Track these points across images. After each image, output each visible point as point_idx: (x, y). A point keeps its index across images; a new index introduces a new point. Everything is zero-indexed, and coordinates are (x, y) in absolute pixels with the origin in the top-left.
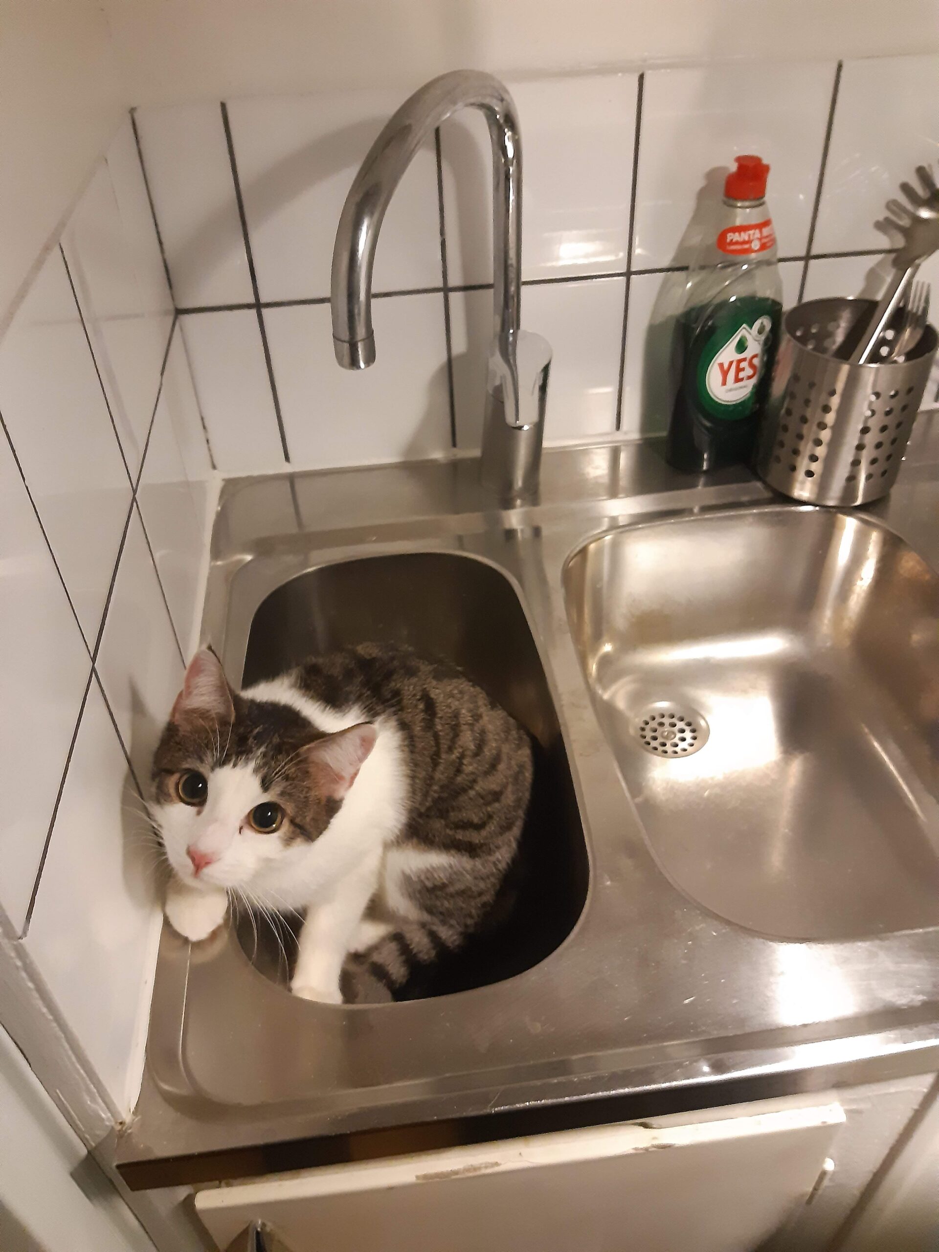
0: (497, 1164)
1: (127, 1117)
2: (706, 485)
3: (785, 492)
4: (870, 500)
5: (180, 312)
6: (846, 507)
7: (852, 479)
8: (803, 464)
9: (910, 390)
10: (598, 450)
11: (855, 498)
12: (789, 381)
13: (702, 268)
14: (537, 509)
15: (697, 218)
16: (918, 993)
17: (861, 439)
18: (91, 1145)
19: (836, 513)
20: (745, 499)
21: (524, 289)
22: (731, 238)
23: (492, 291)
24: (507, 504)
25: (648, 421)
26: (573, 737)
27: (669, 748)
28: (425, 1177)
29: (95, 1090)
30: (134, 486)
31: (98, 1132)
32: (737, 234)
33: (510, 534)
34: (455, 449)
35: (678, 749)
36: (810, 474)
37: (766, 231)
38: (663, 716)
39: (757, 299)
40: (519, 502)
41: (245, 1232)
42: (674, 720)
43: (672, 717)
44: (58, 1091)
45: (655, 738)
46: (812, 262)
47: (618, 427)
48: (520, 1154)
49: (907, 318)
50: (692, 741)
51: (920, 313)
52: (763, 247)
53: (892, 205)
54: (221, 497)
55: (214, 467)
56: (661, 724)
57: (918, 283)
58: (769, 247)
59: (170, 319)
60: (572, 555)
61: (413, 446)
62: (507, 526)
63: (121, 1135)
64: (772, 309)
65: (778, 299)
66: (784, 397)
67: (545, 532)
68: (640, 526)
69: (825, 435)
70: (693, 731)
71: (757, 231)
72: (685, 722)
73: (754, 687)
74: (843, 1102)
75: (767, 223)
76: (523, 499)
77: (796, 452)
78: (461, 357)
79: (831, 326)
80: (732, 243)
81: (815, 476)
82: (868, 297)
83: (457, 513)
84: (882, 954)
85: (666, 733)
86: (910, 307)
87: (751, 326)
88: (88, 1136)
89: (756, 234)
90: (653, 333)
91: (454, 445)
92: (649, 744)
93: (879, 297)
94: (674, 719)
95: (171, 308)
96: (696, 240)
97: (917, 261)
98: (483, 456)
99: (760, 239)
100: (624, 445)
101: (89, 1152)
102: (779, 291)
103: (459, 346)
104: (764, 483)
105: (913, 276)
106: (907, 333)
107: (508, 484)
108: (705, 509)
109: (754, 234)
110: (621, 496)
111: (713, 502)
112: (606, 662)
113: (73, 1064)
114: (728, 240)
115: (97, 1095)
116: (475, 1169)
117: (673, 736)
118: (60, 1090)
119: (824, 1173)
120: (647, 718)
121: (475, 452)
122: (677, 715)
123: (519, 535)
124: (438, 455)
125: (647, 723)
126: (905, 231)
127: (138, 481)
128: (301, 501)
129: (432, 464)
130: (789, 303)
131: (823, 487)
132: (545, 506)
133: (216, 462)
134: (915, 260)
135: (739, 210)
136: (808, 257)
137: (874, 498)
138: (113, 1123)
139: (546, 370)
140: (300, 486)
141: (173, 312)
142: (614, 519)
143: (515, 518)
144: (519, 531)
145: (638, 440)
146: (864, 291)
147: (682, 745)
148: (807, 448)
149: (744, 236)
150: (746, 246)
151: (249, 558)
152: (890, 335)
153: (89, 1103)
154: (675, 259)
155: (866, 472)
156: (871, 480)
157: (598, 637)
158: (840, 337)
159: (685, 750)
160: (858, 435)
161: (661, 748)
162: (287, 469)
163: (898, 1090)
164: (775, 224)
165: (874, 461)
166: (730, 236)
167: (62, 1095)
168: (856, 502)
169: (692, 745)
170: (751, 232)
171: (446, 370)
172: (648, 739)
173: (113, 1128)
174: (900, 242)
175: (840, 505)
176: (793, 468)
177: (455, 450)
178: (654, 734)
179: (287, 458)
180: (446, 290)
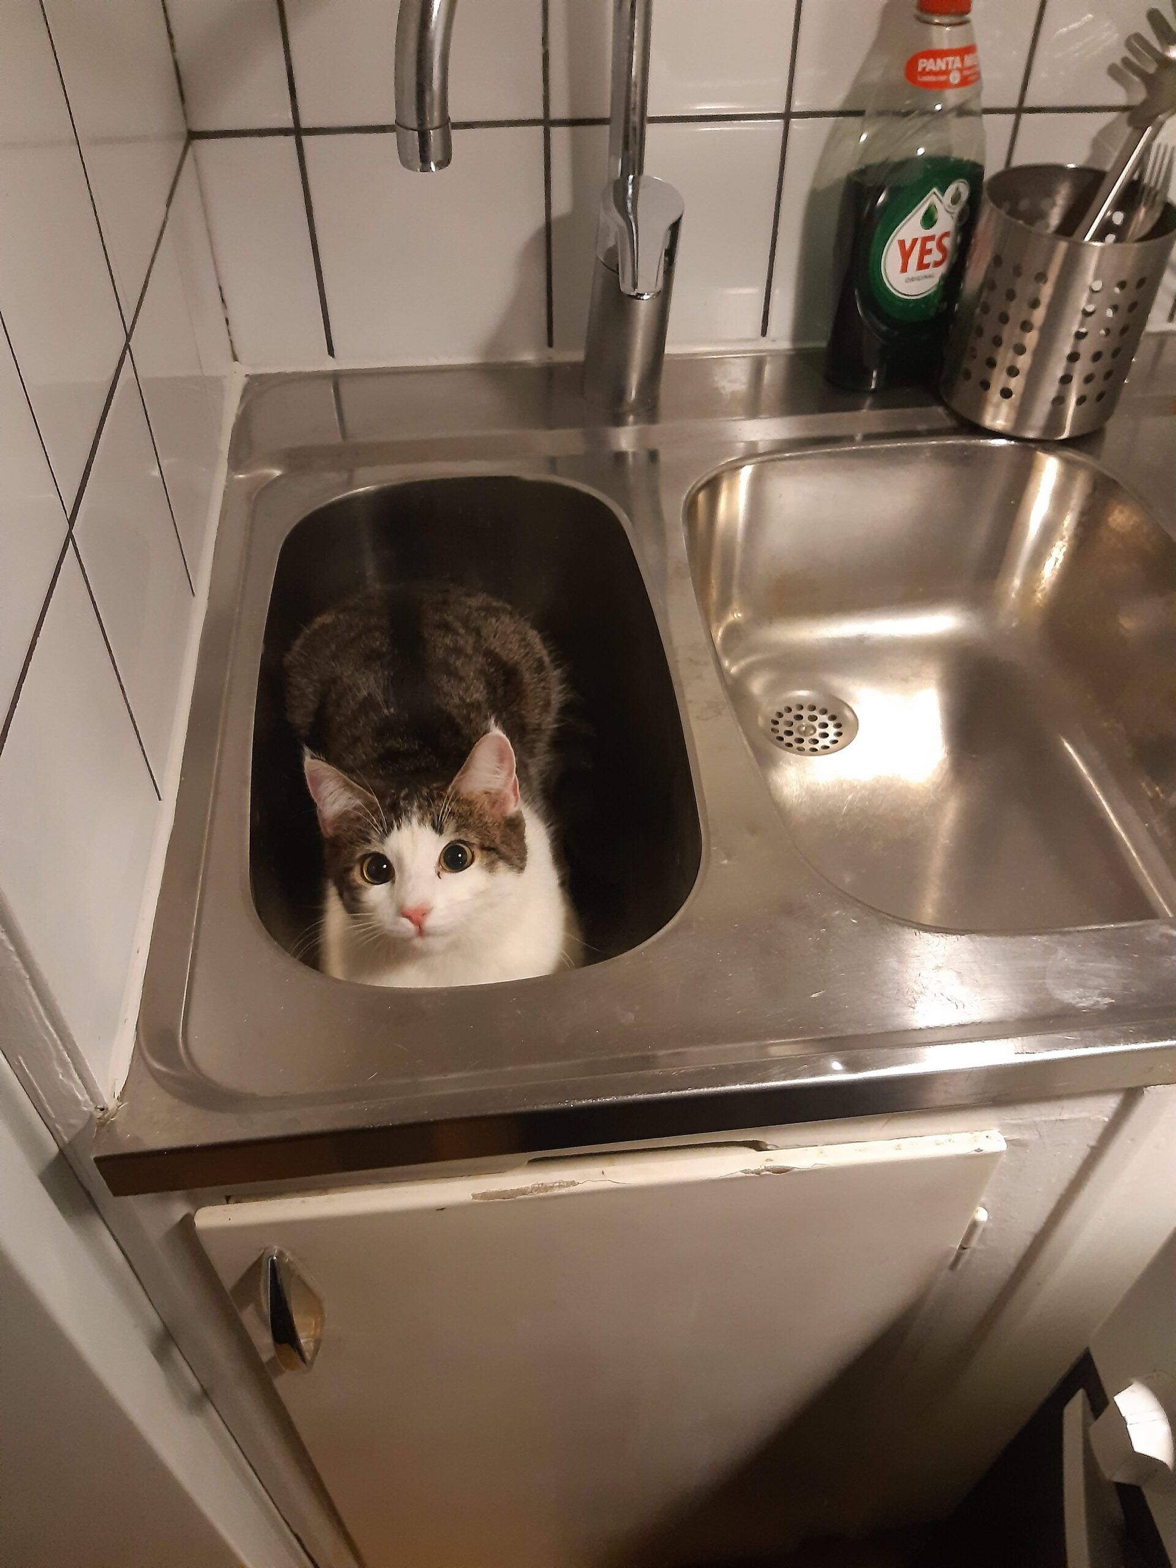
0: (573, 1183)
1: (111, 1104)
2: (873, 407)
3: (973, 419)
4: (1077, 433)
5: (194, 136)
6: (1048, 443)
7: (1059, 401)
8: (999, 379)
9: (1141, 283)
10: (736, 360)
11: (1061, 429)
12: (989, 267)
13: (881, 113)
14: (656, 428)
15: (880, 44)
16: (1104, 995)
17: (1075, 346)
18: (63, 1140)
19: (1036, 449)
20: (921, 427)
21: (651, 129)
22: (924, 65)
23: (607, 127)
24: (619, 421)
25: (802, 327)
26: (689, 696)
27: (807, 745)
28: (484, 1196)
29: (69, 1060)
30: (128, 331)
31: (73, 1121)
32: (931, 61)
33: (620, 457)
34: (551, 350)
35: (817, 746)
36: (1006, 393)
37: (969, 60)
38: (801, 708)
39: (952, 159)
40: (631, 418)
41: (258, 1264)
42: (815, 713)
43: (813, 708)
44: (20, 1058)
45: (789, 733)
46: (1025, 117)
47: (764, 333)
48: (603, 1173)
49: (1142, 193)
50: (835, 738)
51: (1159, 187)
52: (964, 82)
53: (1135, 42)
54: (242, 397)
55: (235, 359)
56: (799, 717)
57: (1159, 146)
58: (971, 82)
59: (181, 144)
60: (699, 485)
61: (495, 343)
62: (615, 448)
63: (103, 1124)
64: (972, 172)
65: (979, 161)
66: (981, 290)
67: (664, 457)
68: (787, 455)
69: (1031, 339)
70: (838, 726)
71: (958, 59)
72: (829, 715)
73: (917, 675)
74: (1004, 1128)
75: (970, 50)
76: (637, 415)
77: (991, 364)
78: (565, 219)
79: (1044, 204)
80: (924, 72)
81: (1013, 396)
82: (1096, 167)
83: (550, 427)
84: (1061, 952)
85: (804, 728)
86: (1146, 181)
87: (943, 191)
88: (58, 1127)
89: (955, 62)
90: (816, 200)
91: (550, 344)
92: (781, 739)
93: (1108, 167)
94: (815, 711)
95: (184, 130)
96: (875, 76)
97: (1160, 117)
98: (585, 362)
99: (961, 70)
100: (771, 356)
101: (60, 1150)
102: (982, 151)
103: (562, 205)
104: (947, 407)
105: (1153, 137)
106: (1142, 212)
107: (620, 393)
108: (869, 437)
109: (953, 62)
110: (762, 416)
111: (882, 429)
112: (733, 631)
113: (40, 1019)
114: (920, 69)
115: (71, 1065)
116: (546, 1188)
117: (812, 732)
118: (24, 1058)
119: (974, 1225)
120: (782, 710)
121: (578, 356)
122: (819, 708)
123: (630, 459)
124: (528, 356)
125: (780, 715)
126: (1149, 81)
127: (134, 323)
128: (346, 406)
129: (522, 368)
130: (993, 167)
131: (1023, 413)
132: (664, 426)
133: (237, 352)
134: (1157, 115)
135: (935, 28)
136: (1020, 110)
137: (1085, 432)
138: (92, 1109)
139: (675, 228)
140: (345, 388)
141: (186, 136)
142: (753, 444)
143: (626, 439)
144: (630, 453)
145: (789, 350)
146: (1092, 158)
147: (826, 742)
148: (1004, 357)
149: (941, 64)
150: (942, 78)
151: (277, 473)
152: (1118, 218)
153: (61, 1077)
154: (848, 99)
155: (1076, 394)
156: (1084, 405)
157: (725, 604)
158: (1055, 218)
159: (826, 747)
160: (1071, 340)
161: (796, 745)
162: (330, 365)
163: (1073, 1116)
164: (981, 53)
165: (1088, 379)
166: (923, 63)
167: (26, 1064)
168: (1062, 434)
169: (835, 742)
170: (950, 59)
171: (543, 238)
172: (781, 734)
173: (91, 1116)
174: (1140, 95)
175: (1043, 437)
176: (986, 385)
177: (551, 352)
178: (788, 729)
179: (331, 351)
180: (547, 123)
